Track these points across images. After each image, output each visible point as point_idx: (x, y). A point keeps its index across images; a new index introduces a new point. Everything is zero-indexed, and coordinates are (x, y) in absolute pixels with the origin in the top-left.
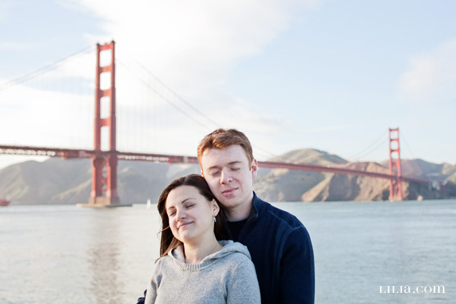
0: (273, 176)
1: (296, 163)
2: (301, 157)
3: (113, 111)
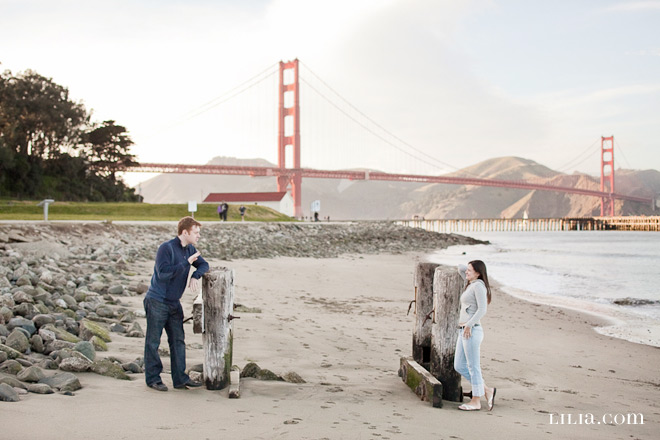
2: (500, 168)
3: (297, 130)
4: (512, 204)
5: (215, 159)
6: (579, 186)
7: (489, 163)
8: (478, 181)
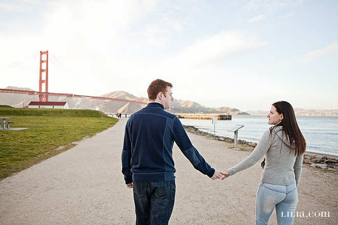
0: (105, 102)
1: (113, 98)
2: (117, 95)
3: (47, 78)
4: (121, 107)
5: (8, 87)
6: (144, 102)
7: (114, 93)
8: (111, 99)
